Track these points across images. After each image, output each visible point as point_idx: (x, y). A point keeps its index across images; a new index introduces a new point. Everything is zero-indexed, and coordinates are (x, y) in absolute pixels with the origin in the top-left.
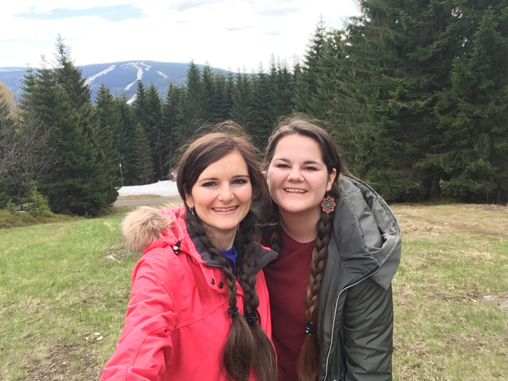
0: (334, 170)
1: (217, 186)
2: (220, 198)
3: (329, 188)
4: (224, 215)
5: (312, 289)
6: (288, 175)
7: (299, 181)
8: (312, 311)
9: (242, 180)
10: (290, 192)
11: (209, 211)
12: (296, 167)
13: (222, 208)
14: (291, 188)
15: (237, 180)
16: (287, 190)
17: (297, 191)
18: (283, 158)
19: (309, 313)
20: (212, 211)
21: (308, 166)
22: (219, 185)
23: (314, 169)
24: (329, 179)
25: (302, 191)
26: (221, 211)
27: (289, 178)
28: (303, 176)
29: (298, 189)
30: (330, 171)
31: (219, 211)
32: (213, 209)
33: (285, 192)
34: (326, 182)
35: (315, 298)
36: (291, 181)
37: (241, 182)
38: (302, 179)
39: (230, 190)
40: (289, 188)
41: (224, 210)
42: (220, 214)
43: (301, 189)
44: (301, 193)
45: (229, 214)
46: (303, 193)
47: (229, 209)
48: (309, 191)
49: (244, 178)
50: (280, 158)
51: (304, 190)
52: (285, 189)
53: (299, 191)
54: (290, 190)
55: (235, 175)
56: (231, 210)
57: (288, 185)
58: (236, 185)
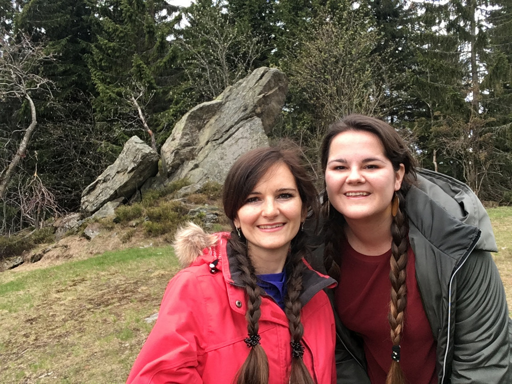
0: (402, 165)
1: (261, 201)
2: (263, 214)
3: (398, 186)
4: (269, 232)
5: (396, 305)
6: (347, 177)
7: (359, 183)
8: (399, 332)
9: (288, 194)
10: (351, 196)
11: (253, 228)
12: (354, 168)
13: (267, 225)
14: (352, 192)
15: (283, 194)
16: (347, 194)
17: (358, 194)
18: (338, 158)
19: (396, 335)
20: (257, 228)
21: (368, 165)
22: (263, 201)
23: (376, 167)
24: (396, 176)
25: (365, 194)
26: (267, 228)
27: (347, 180)
28: (364, 177)
29: (360, 192)
30: (396, 167)
31: (265, 228)
32: (258, 226)
33: (346, 197)
34: (392, 180)
35: (400, 315)
36: (350, 183)
37: (288, 196)
38: (363, 180)
39: (274, 205)
40: (349, 192)
41: (269, 227)
42: (265, 232)
43: (363, 192)
44: (363, 196)
45: (274, 231)
46: (366, 196)
47: (275, 226)
48: (373, 193)
49: (291, 192)
50: (335, 159)
51: (367, 192)
52: (345, 194)
53: (361, 194)
54: (351, 194)
55: (279, 188)
56: (276, 227)
57: (347, 188)
58: (282, 199)
